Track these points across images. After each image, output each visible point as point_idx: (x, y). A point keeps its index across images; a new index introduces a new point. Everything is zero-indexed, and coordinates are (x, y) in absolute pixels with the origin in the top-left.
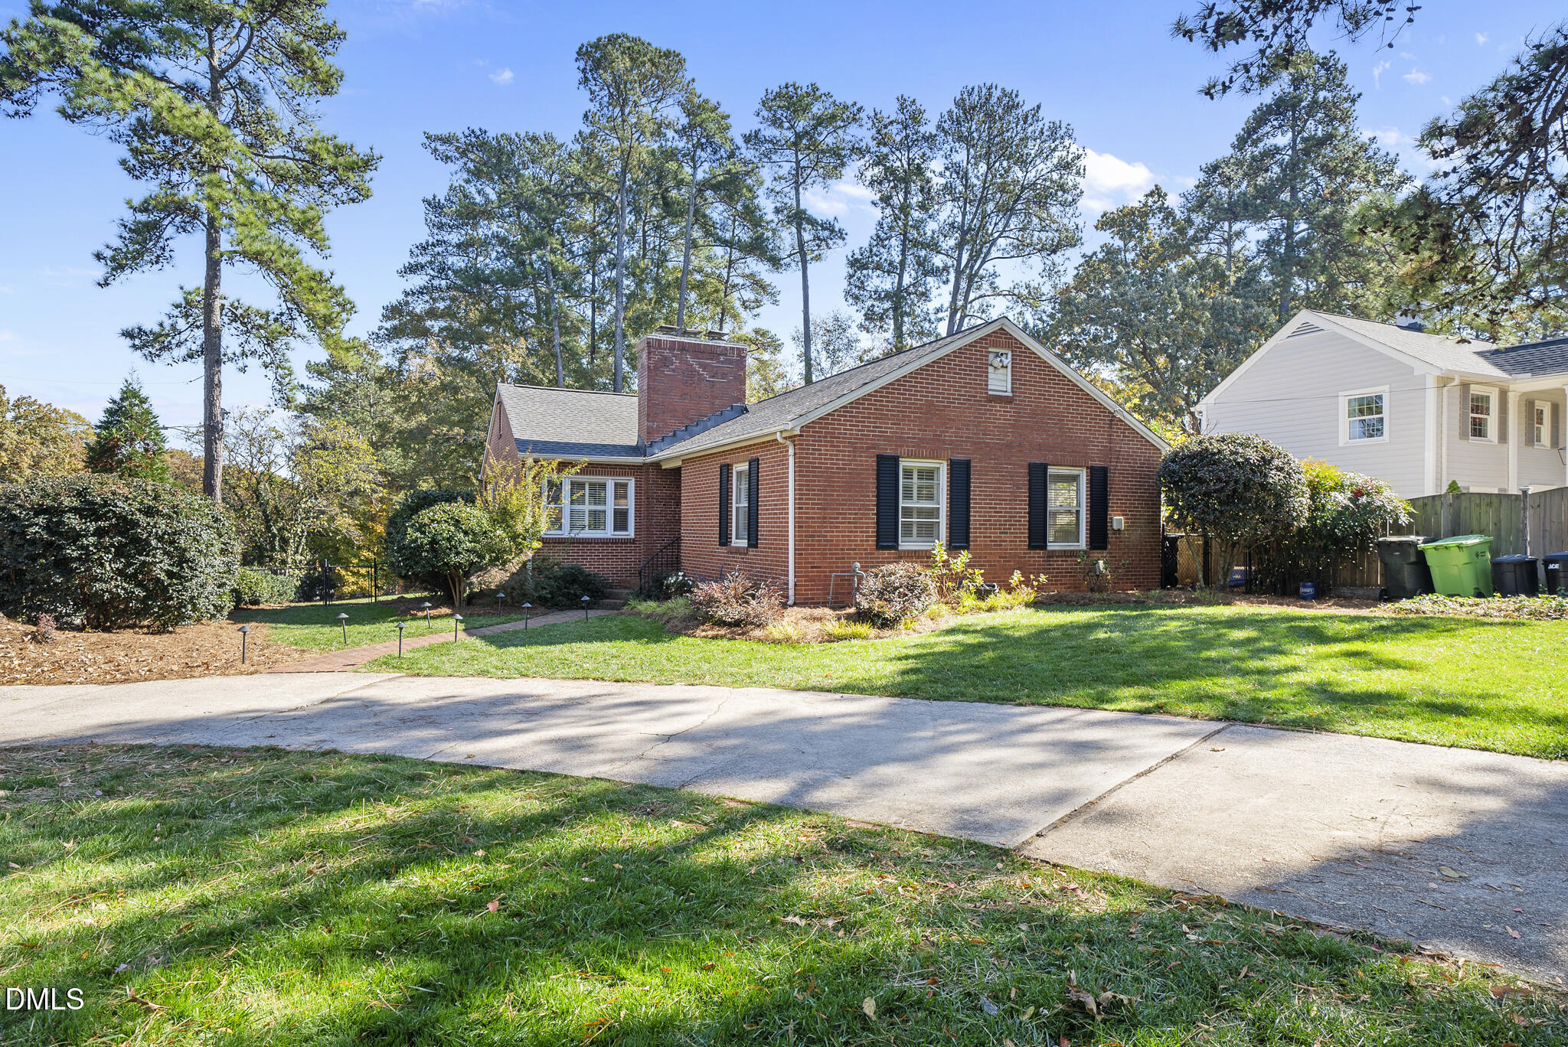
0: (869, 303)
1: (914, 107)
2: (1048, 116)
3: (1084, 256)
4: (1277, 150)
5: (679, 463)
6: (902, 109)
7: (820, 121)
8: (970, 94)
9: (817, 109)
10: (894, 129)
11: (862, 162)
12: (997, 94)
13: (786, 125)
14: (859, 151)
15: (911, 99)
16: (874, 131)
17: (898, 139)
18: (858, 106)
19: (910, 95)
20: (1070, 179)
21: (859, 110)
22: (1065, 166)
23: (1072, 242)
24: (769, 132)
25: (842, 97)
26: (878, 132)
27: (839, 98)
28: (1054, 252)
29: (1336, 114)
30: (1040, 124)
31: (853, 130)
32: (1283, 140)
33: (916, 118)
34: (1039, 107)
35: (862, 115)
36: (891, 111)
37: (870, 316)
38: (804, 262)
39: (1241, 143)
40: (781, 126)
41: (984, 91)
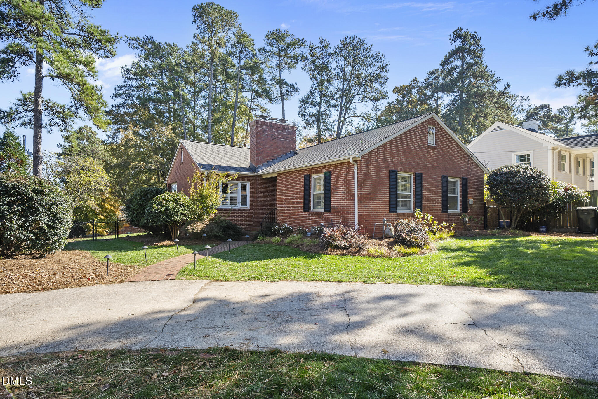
0: (307, 118)
1: (326, 42)
2: (375, 49)
3: (388, 103)
4: (456, 67)
5: (276, 175)
6: (321, 43)
7: (289, 45)
8: (346, 39)
9: (288, 40)
10: (317, 50)
11: (304, 62)
12: (356, 40)
13: (275, 46)
14: (303, 58)
15: (325, 39)
16: (310, 51)
17: (319, 54)
18: (304, 40)
19: (324, 37)
20: (383, 74)
21: (305, 41)
22: (381, 69)
23: (385, 97)
24: (268, 48)
25: (298, 36)
26: (311, 51)
27: (297, 37)
28: (377, 101)
29: (477, 54)
30: (372, 52)
31: (302, 49)
32: (458, 63)
33: (326, 47)
34: (372, 46)
35: (306, 44)
36: (317, 43)
37: (307, 123)
38: (283, 101)
39: (444, 64)
40: (272, 46)
41: (352, 39)
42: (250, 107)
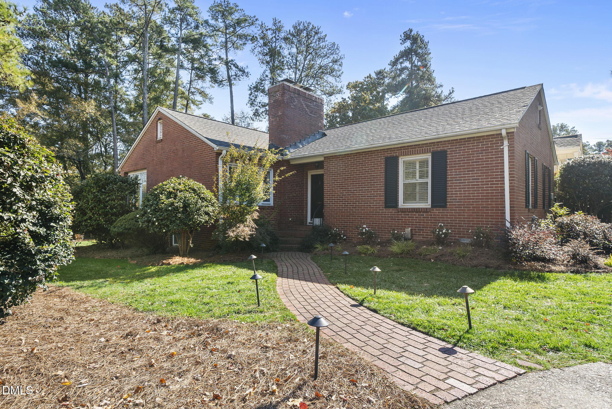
1: (280, 24)
2: (329, 40)
3: (342, 98)
4: (406, 68)
5: (322, 159)
6: (275, 24)
7: (239, 22)
8: (299, 25)
9: (236, 16)
10: (269, 33)
11: (254, 45)
12: (311, 27)
13: (220, 20)
14: (253, 39)
15: (279, 20)
16: (261, 31)
17: (270, 37)
18: (256, 18)
19: (278, 18)
20: (336, 67)
21: (256, 20)
22: (335, 61)
23: (340, 92)
24: (212, 22)
26: (262, 32)
27: (247, 13)
28: (331, 95)
29: (423, 58)
30: (327, 43)
31: (252, 28)
32: (407, 64)
33: (279, 30)
34: (326, 35)
35: (257, 22)
36: (269, 24)
39: (394, 63)
40: (217, 20)
41: (306, 25)
42: (189, 89)
